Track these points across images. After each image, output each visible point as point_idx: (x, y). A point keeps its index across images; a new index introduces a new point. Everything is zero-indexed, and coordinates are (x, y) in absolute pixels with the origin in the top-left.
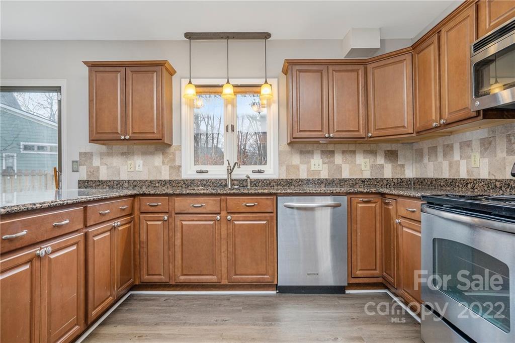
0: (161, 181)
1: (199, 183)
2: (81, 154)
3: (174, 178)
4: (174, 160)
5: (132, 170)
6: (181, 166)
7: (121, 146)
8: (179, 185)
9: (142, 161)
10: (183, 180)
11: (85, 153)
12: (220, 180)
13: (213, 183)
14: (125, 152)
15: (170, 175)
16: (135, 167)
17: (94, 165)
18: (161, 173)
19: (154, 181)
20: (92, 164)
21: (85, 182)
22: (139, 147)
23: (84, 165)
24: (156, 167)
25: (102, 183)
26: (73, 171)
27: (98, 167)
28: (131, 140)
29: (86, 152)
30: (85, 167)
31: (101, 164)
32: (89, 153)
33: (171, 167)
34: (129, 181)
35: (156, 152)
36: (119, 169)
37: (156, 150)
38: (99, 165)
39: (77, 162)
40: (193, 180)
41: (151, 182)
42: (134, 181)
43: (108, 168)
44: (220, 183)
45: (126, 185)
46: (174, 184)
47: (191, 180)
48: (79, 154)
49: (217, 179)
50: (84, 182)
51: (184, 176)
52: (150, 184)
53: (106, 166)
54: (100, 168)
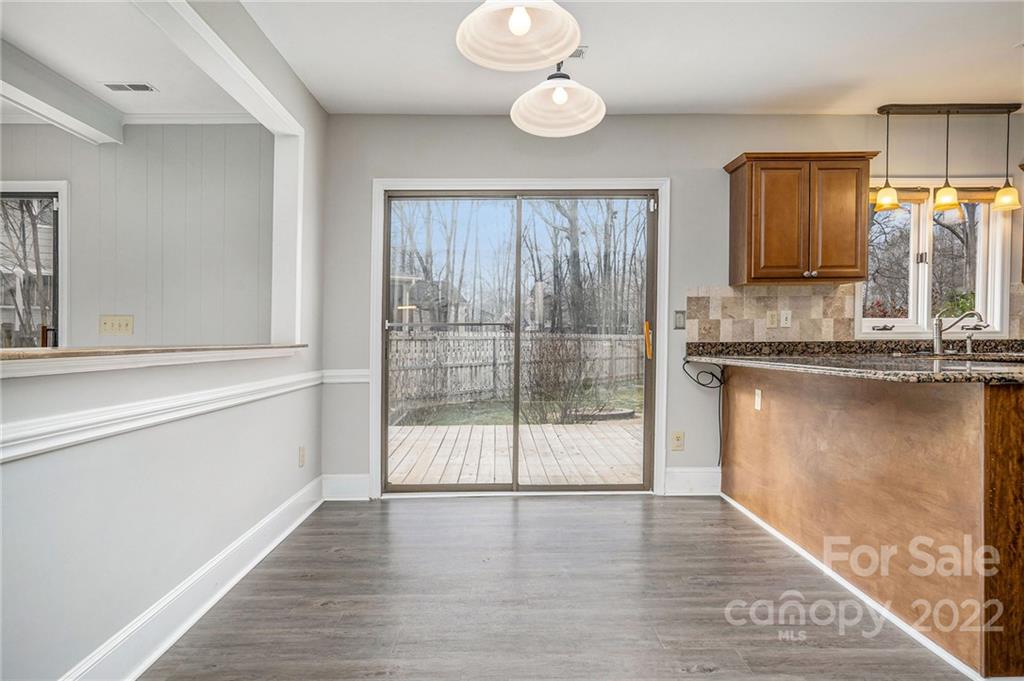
0: (822, 343)
1: (884, 346)
2: (690, 299)
3: (843, 338)
4: (841, 310)
5: (775, 325)
6: (853, 320)
7: (757, 287)
8: (853, 349)
9: (790, 312)
10: (859, 342)
11: (698, 299)
12: (917, 342)
13: (906, 346)
14: (764, 297)
15: (835, 333)
16: (779, 321)
17: (711, 318)
18: (820, 330)
19: (812, 343)
20: (708, 317)
21: (699, 346)
22: (787, 288)
23: (694, 318)
24: (813, 321)
25: (727, 348)
26: (676, 328)
27: (718, 322)
28: (821, 278)
29: (700, 296)
30: (696, 321)
31: (724, 316)
32: (703, 298)
33: (837, 321)
34: (770, 344)
35: (813, 297)
36: (753, 324)
37: (814, 294)
38: (720, 318)
39: (683, 312)
40: (875, 342)
41: (807, 345)
42: (780, 343)
43: (734, 322)
44: (917, 346)
45: (766, 350)
46: (843, 349)
47: (871, 341)
48: (686, 300)
49: (912, 341)
50: (697, 345)
51: (859, 336)
52: (805, 348)
53: (731, 320)
54: (722, 323)
